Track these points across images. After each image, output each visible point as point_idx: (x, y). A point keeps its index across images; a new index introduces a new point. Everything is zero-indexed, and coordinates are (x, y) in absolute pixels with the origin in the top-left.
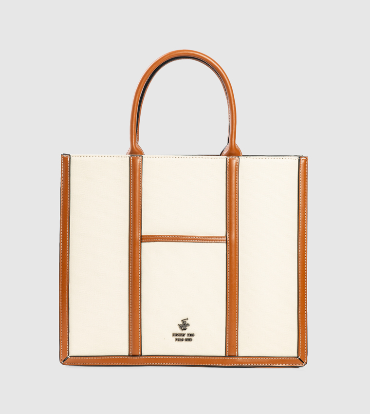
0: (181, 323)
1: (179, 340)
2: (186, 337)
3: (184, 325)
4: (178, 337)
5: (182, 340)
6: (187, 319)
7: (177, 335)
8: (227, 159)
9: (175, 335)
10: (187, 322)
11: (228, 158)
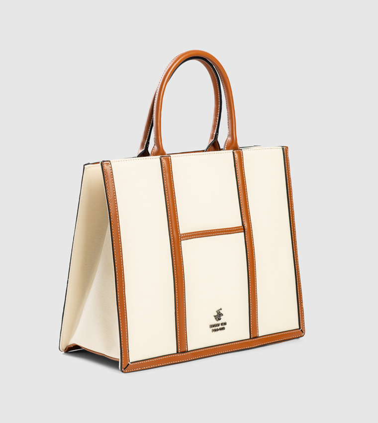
0: (216, 314)
1: (215, 330)
2: (220, 327)
3: (219, 316)
4: (214, 328)
5: (218, 330)
6: (221, 309)
7: (214, 326)
8: (233, 153)
9: (212, 326)
10: (221, 311)
11: (235, 151)
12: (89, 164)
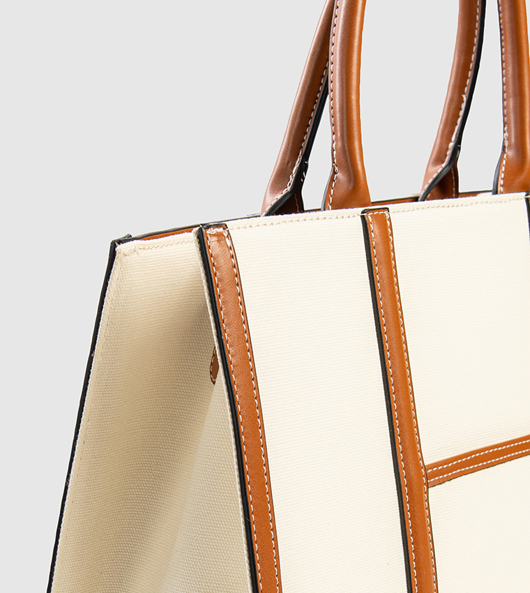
12: (129, 239)
